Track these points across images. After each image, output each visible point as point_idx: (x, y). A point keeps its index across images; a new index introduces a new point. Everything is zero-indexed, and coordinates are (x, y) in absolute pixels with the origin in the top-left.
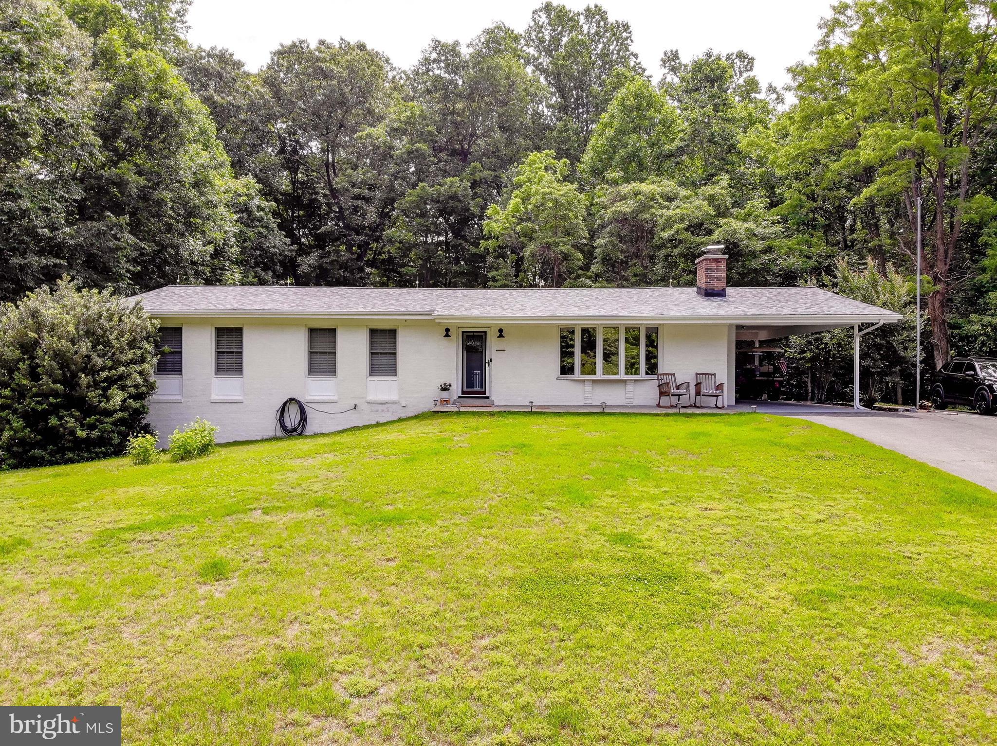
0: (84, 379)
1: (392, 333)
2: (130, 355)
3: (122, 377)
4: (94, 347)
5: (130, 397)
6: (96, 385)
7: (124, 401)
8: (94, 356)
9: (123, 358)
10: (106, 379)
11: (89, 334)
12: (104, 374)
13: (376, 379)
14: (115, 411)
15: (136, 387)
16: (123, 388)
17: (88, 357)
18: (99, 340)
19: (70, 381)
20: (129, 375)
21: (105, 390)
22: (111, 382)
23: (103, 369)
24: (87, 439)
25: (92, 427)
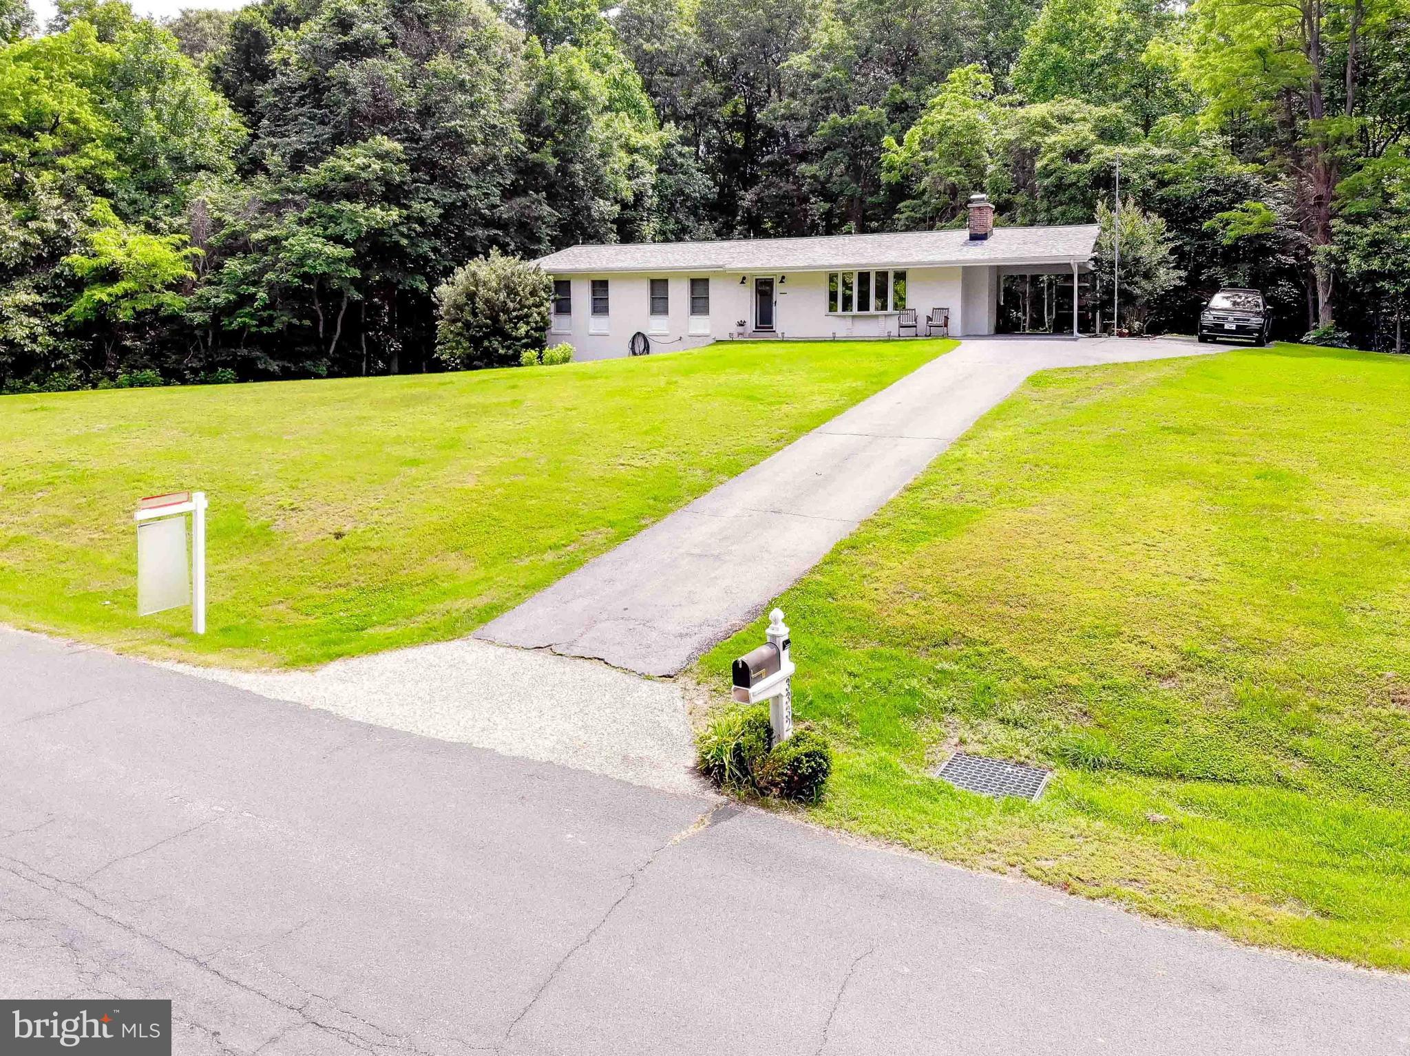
0: (503, 317)
1: (706, 281)
2: (531, 301)
3: (527, 316)
4: (508, 295)
5: (532, 329)
6: (510, 320)
7: (527, 332)
8: (508, 301)
9: (527, 303)
10: (517, 317)
11: (507, 287)
12: (514, 314)
13: (695, 317)
14: (523, 338)
15: (536, 322)
16: (528, 323)
17: (505, 302)
18: (511, 291)
19: (495, 319)
20: (532, 314)
21: (516, 324)
22: (519, 318)
23: (514, 310)
24: (505, 355)
25: (508, 348)
